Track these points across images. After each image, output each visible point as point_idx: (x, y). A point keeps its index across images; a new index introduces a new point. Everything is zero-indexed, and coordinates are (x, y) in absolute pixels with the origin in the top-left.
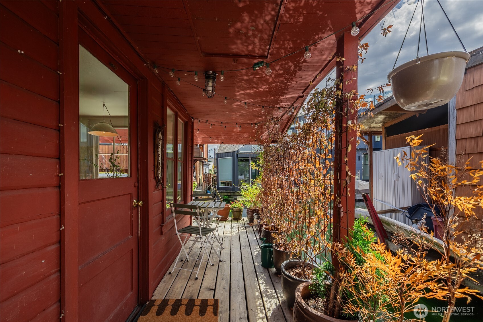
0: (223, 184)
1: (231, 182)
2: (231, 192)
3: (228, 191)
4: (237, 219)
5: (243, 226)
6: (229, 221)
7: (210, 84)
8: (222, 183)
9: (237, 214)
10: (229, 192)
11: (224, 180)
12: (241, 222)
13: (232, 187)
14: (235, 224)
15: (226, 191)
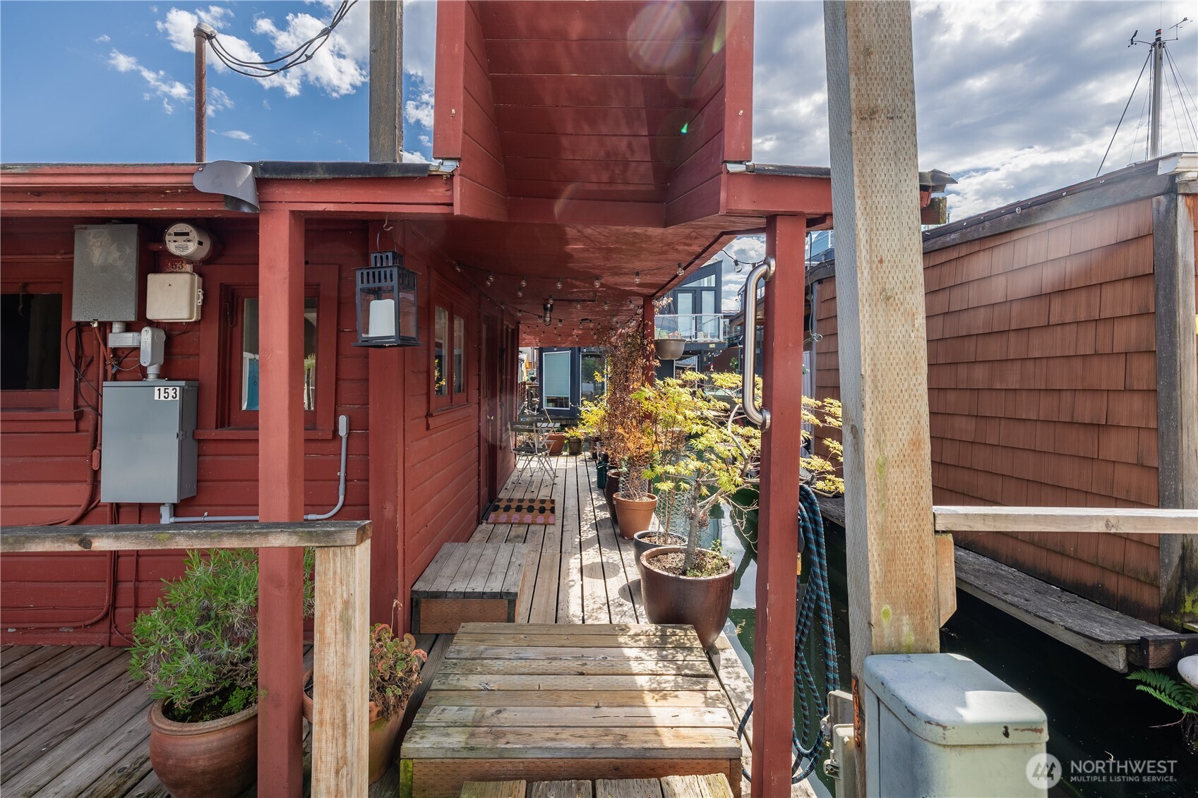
0: (551, 404)
1: (567, 398)
2: (567, 419)
3: (561, 417)
4: (574, 453)
5: (583, 461)
6: (564, 456)
7: (548, 315)
8: (549, 401)
9: (575, 446)
10: (564, 419)
11: (554, 395)
12: (581, 457)
13: (569, 409)
14: (572, 459)
15: (557, 417)
